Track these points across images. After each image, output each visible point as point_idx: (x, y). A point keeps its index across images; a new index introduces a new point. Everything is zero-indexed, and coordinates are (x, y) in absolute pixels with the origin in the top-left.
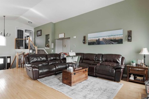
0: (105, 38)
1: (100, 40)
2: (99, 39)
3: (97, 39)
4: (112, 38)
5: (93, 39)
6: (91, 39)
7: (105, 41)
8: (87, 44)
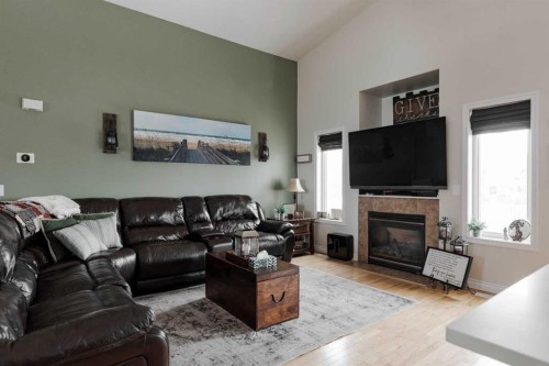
0: (206, 140)
1: (189, 147)
2: (185, 141)
3: (179, 139)
4: (226, 143)
5: (161, 135)
6: (151, 134)
7: (206, 152)
8: (128, 154)
